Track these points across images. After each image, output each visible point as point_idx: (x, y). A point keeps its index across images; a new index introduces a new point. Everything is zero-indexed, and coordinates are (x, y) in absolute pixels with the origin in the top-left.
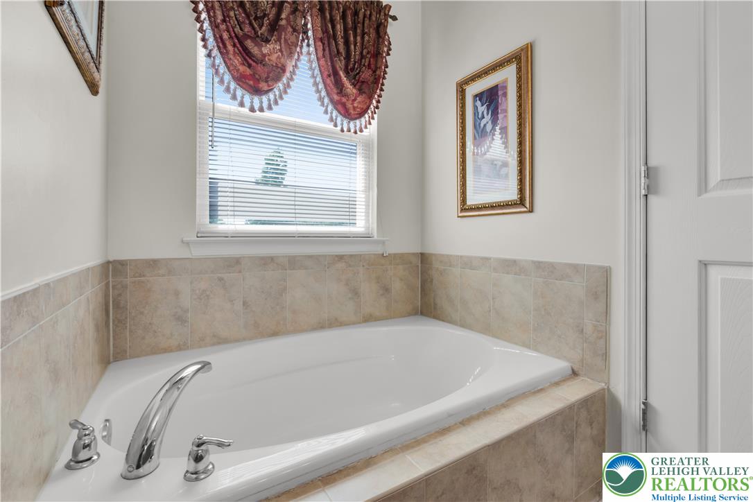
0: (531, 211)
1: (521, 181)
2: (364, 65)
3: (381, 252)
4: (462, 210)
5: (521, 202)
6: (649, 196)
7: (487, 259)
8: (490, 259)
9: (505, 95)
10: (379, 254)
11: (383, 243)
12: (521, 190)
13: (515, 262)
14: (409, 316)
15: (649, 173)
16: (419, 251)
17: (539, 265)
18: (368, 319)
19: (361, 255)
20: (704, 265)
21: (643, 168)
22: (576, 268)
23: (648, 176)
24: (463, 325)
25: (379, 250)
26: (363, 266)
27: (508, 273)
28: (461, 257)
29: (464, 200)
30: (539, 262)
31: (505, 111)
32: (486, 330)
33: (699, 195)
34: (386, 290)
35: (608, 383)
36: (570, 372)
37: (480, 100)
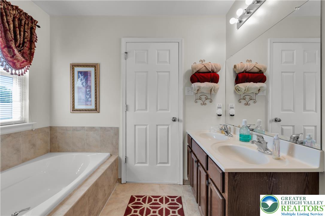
0: (99, 112)
1: (96, 104)
2: (26, 46)
3: (31, 129)
4: (73, 111)
5: (96, 110)
6: (127, 112)
7: (84, 127)
8: (85, 127)
9: (90, 75)
10: (31, 130)
11: (32, 125)
12: (96, 106)
13: (94, 128)
14: (44, 154)
15: (127, 106)
16: (49, 126)
17: (101, 128)
18: (25, 160)
19: (20, 132)
20: (135, 125)
21: (125, 105)
22: (111, 128)
23: (126, 107)
24: (73, 151)
25: (30, 128)
26: (22, 137)
27: (91, 131)
28: (72, 127)
29: (74, 107)
30: (101, 127)
31: (90, 81)
32: (83, 150)
33: (134, 112)
34: (34, 145)
35: (118, 155)
36: (110, 155)
37: (81, 74)
